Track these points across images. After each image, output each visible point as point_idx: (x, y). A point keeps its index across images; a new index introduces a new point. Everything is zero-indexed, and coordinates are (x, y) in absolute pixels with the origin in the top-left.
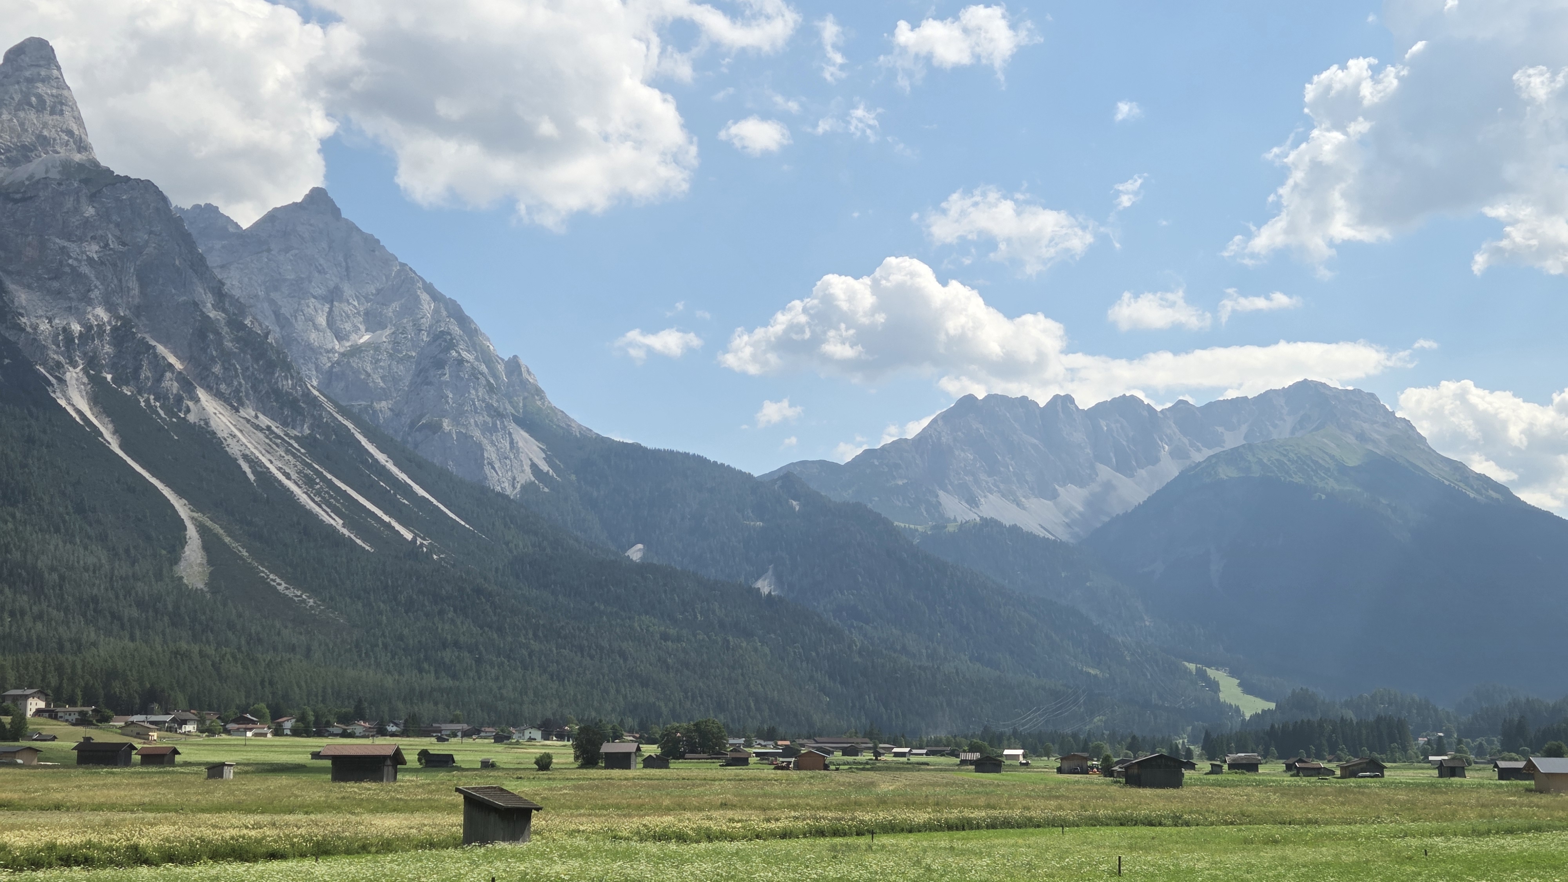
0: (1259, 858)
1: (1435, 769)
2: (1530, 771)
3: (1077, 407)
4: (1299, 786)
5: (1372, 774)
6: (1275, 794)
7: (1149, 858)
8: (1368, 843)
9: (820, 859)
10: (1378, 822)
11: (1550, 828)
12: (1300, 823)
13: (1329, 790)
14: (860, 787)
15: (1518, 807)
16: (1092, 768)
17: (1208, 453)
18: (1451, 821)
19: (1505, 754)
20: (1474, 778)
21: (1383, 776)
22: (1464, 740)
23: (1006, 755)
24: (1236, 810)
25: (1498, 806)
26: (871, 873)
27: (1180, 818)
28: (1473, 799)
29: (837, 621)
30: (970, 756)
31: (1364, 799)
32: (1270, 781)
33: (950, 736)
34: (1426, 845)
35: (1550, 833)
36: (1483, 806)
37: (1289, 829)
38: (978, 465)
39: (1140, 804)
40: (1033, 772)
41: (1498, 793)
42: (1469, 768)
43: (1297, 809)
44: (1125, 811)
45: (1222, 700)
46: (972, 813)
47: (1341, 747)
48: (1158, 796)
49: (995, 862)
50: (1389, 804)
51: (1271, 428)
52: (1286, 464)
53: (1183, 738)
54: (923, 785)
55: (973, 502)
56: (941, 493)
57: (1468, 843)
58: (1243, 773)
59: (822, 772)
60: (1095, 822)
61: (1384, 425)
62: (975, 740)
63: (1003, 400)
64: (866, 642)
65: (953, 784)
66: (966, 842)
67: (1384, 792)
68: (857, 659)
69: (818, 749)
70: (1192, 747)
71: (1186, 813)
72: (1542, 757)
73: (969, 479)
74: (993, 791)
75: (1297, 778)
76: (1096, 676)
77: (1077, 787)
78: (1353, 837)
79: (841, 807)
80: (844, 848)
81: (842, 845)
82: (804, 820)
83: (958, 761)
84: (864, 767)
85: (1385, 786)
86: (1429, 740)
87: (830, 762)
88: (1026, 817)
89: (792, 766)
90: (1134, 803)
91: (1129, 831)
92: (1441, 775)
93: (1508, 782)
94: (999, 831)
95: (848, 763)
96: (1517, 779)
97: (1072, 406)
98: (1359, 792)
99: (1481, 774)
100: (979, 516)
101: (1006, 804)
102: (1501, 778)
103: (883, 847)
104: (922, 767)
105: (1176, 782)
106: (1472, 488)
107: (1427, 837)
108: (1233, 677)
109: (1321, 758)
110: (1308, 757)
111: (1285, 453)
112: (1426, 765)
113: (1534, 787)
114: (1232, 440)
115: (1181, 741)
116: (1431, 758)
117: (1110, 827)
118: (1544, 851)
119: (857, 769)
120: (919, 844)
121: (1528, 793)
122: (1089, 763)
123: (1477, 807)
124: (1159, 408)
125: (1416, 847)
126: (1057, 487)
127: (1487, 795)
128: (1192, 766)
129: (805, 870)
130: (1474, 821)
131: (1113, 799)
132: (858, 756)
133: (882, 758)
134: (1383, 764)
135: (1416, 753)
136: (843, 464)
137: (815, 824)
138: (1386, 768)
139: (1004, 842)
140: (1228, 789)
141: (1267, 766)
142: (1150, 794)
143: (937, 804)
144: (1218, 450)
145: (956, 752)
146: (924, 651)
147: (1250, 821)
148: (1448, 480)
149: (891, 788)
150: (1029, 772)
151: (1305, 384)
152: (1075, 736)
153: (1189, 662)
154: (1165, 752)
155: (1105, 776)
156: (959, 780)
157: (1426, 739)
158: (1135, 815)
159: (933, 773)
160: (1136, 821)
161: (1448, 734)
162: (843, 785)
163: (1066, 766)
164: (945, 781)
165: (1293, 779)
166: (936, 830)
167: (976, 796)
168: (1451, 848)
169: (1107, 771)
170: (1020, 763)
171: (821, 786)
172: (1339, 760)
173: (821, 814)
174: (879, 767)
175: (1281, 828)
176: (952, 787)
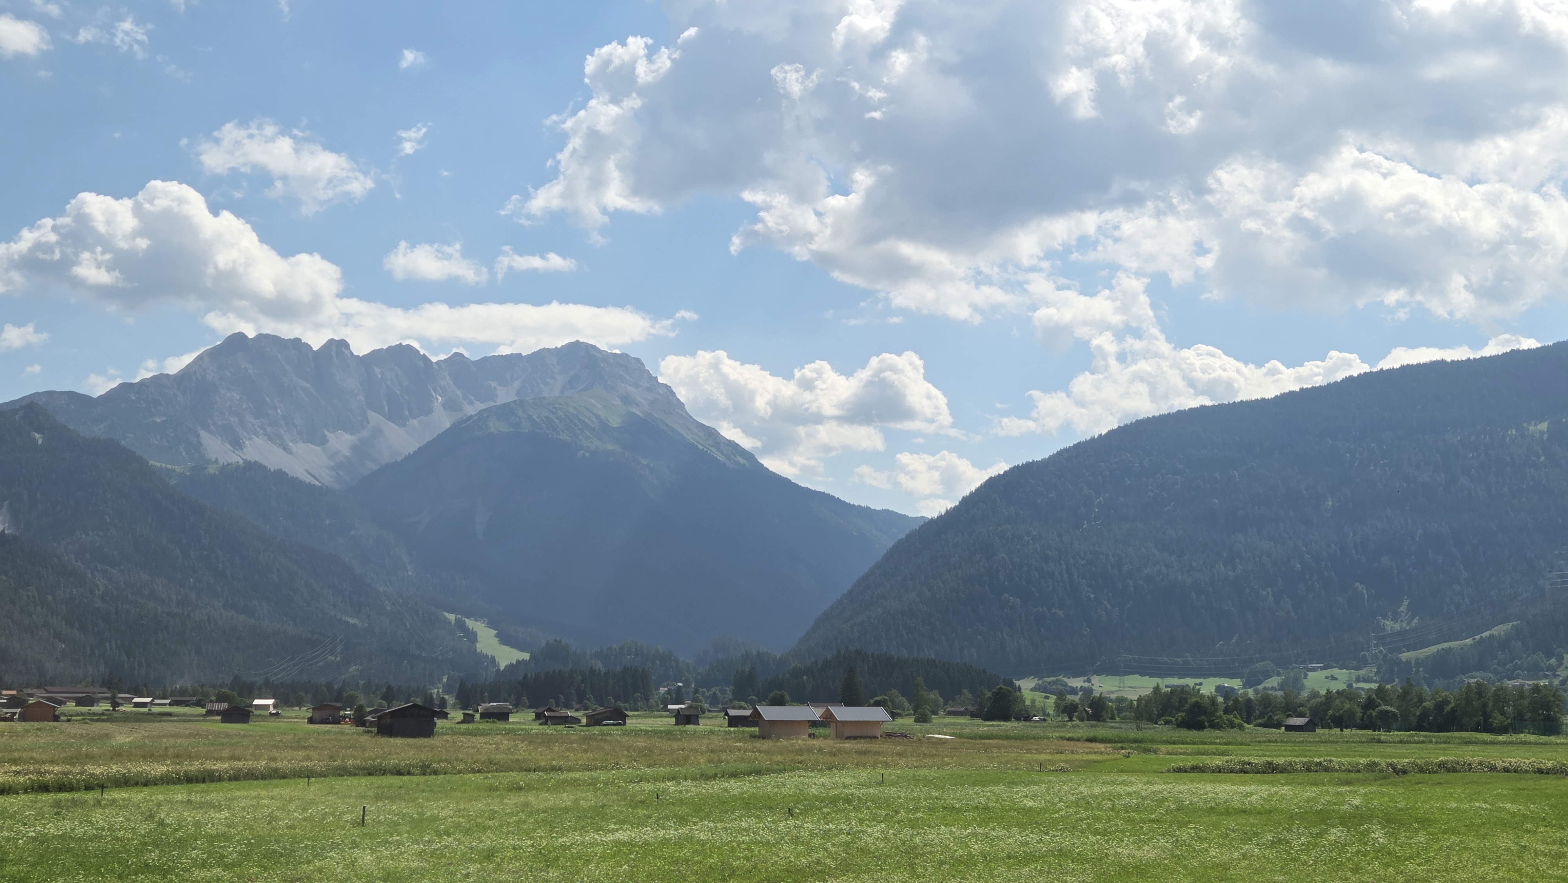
0: (503, 804)
1: (671, 717)
2: (755, 719)
3: (352, 353)
4: (547, 734)
5: (615, 722)
6: (523, 742)
7: (394, 807)
8: (606, 788)
9: (40, 815)
10: (617, 768)
11: (769, 771)
12: (544, 770)
13: (574, 737)
14: (92, 739)
15: (742, 752)
16: (344, 717)
17: (480, 406)
18: (682, 766)
19: (736, 703)
20: (706, 725)
21: (625, 724)
22: (701, 690)
23: (256, 705)
24: (483, 758)
25: (725, 751)
26: (97, 829)
27: (428, 766)
28: (703, 745)
29: (80, 564)
30: (217, 706)
31: (606, 747)
32: (519, 730)
33: (196, 685)
34: (659, 790)
35: (768, 776)
36: (712, 751)
37: (533, 776)
38: (244, 407)
39: (390, 754)
40: (283, 722)
41: (727, 739)
42: (703, 716)
43: (542, 756)
44: (374, 760)
45: (479, 650)
46: (214, 765)
47: (588, 696)
48: (409, 745)
49: (233, 816)
50: (628, 750)
51: (542, 386)
52: (554, 422)
53: (438, 688)
54: (164, 736)
55: (236, 444)
56: (203, 433)
57: (696, 786)
58: (494, 722)
59: (51, 723)
60: (343, 772)
61: (648, 389)
62: (223, 690)
63: (274, 340)
64: (110, 587)
65: (196, 735)
66: (205, 795)
67: (625, 739)
68: (99, 604)
69: (48, 699)
70: (446, 697)
71: (435, 762)
72: (767, 705)
73: (234, 419)
74: (238, 742)
75: (545, 727)
76: (354, 625)
77: (328, 737)
78: (593, 783)
79: (70, 761)
80: (70, 804)
81: (67, 800)
82: (26, 774)
83: (203, 711)
84: (100, 718)
85: (627, 733)
86: (669, 690)
87: (62, 713)
88: (271, 768)
89: (16, 717)
90: (384, 753)
91: (376, 780)
92: (677, 724)
93: (736, 729)
94: (242, 783)
95: (82, 713)
96: (744, 726)
97: (346, 352)
98: (602, 740)
99: (712, 721)
100: (243, 459)
101: (253, 755)
102: (730, 725)
103: (114, 801)
104: (165, 718)
105: (427, 731)
106: (722, 453)
107: (660, 781)
108: (490, 628)
109: (569, 707)
110: (557, 706)
111: (554, 410)
112: (665, 713)
113: (758, 733)
114: (504, 396)
115: (436, 691)
116: (670, 707)
117: (357, 777)
118: (761, 793)
119: (91, 720)
120: (153, 798)
121: (752, 739)
122: (342, 713)
123: (707, 752)
124: (434, 360)
125: (649, 791)
126: (326, 433)
127: (716, 741)
128: (445, 716)
129: (22, 828)
130: (703, 766)
131: (363, 748)
132: (93, 706)
133: (121, 708)
134: (627, 712)
135: (656, 702)
136: (95, 397)
137: (38, 779)
138: (628, 716)
139: (246, 794)
140: (478, 738)
141: (519, 715)
142: (401, 744)
143: (177, 756)
144: (490, 404)
145: (202, 702)
146: (174, 597)
147: (497, 769)
148: (701, 445)
149: (128, 740)
150: (280, 722)
151: (576, 346)
152: (329, 686)
153: (449, 613)
154: (419, 701)
155: (357, 726)
156: (203, 731)
157: (666, 689)
158: (384, 765)
159: (175, 724)
160: (385, 771)
161: (687, 684)
162: (75, 737)
163: (318, 715)
164: (187, 732)
165: (541, 727)
166: (174, 783)
167: (219, 747)
168: (681, 792)
169: (359, 721)
170: (270, 713)
171: (49, 738)
172: (586, 709)
173: (46, 768)
174: (116, 718)
175: (526, 775)
176: (195, 738)
